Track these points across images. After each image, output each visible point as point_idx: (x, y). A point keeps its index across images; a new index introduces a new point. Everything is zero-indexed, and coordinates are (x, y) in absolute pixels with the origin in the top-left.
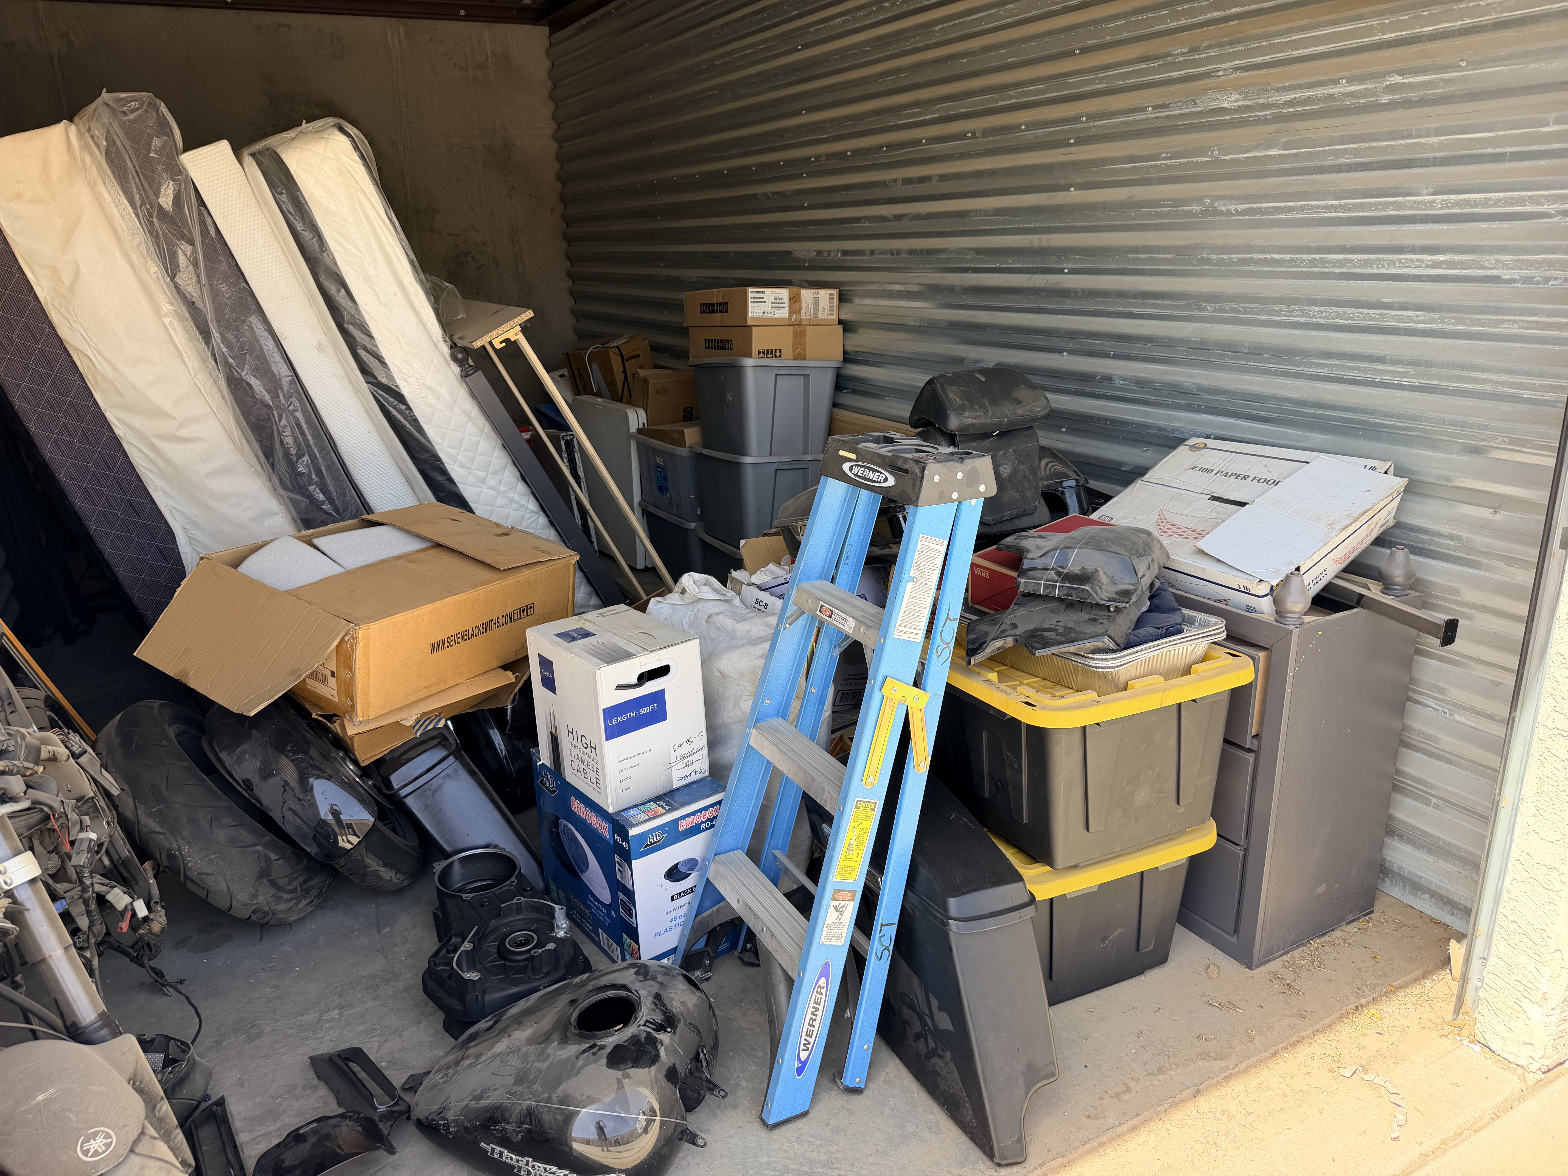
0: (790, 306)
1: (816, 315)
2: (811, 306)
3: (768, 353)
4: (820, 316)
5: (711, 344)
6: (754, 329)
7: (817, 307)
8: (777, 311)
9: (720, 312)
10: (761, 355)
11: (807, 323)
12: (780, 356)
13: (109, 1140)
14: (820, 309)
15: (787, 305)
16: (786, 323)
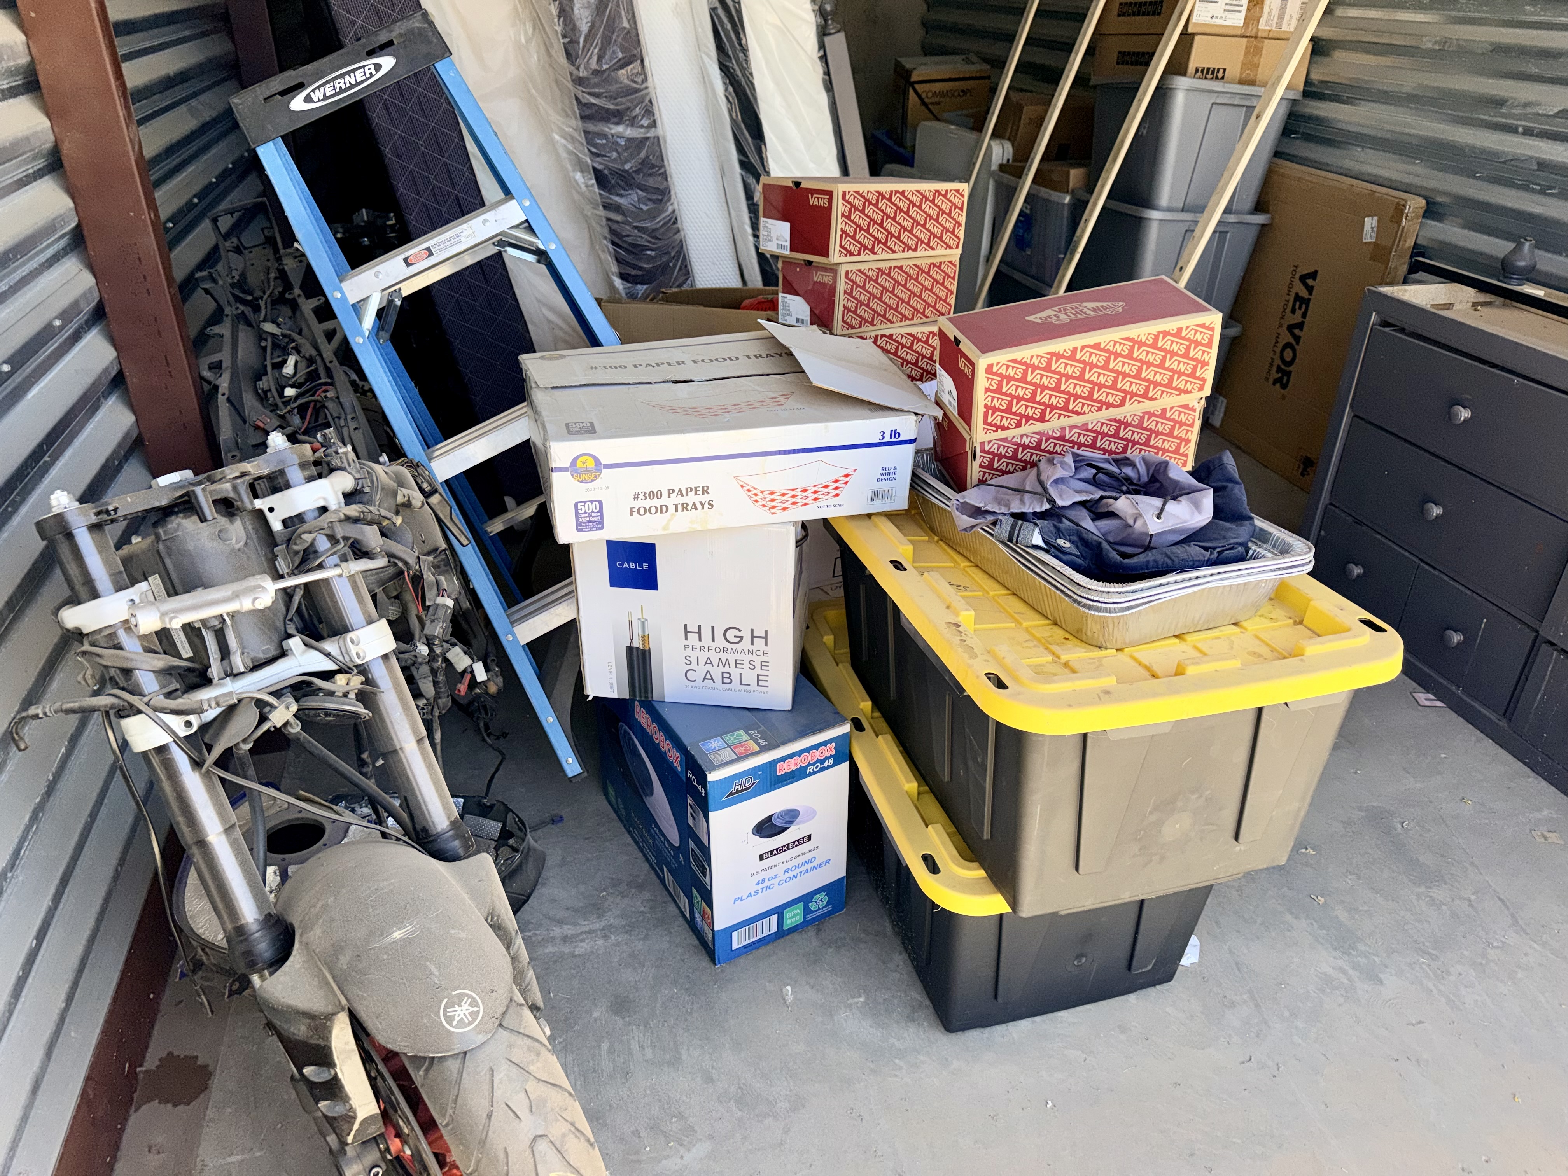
0: (1249, 10)
1: (1279, 25)
2: (1275, 13)
3: (1208, 73)
4: (1284, 28)
5: (1127, 58)
6: (1197, 38)
7: (1284, 14)
8: (1230, 15)
9: (1149, 14)
10: (1199, 74)
11: (1265, 35)
12: (1223, 78)
13: (476, 1009)
14: (1287, 17)
15: (1244, 9)
16: (1239, 33)
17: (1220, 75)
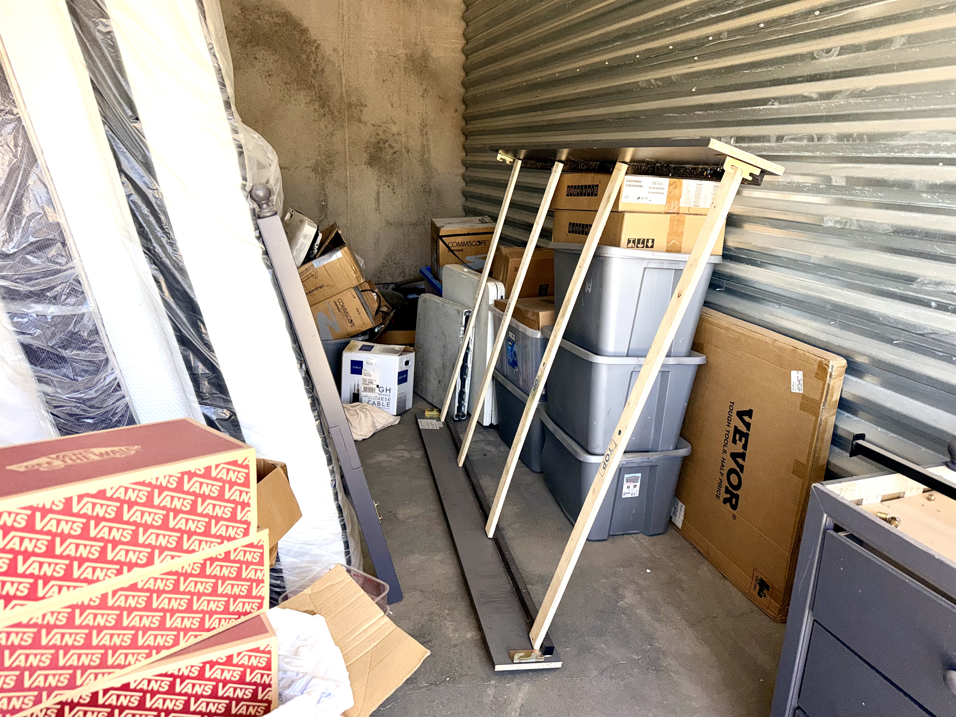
0: (669, 193)
1: (696, 205)
2: (692, 196)
7: (700, 195)
8: (653, 196)
11: (686, 211)
14: (702, 197)
15: (666, 191)
16: (663, 210)
17: (650, 244)
